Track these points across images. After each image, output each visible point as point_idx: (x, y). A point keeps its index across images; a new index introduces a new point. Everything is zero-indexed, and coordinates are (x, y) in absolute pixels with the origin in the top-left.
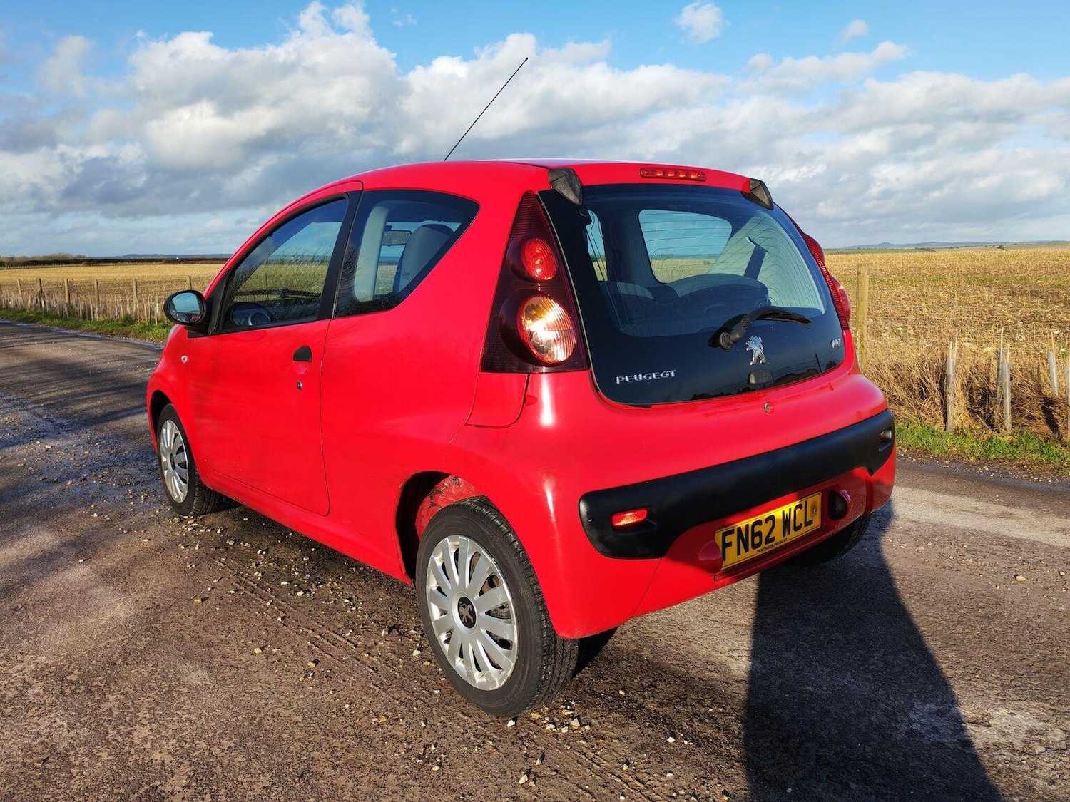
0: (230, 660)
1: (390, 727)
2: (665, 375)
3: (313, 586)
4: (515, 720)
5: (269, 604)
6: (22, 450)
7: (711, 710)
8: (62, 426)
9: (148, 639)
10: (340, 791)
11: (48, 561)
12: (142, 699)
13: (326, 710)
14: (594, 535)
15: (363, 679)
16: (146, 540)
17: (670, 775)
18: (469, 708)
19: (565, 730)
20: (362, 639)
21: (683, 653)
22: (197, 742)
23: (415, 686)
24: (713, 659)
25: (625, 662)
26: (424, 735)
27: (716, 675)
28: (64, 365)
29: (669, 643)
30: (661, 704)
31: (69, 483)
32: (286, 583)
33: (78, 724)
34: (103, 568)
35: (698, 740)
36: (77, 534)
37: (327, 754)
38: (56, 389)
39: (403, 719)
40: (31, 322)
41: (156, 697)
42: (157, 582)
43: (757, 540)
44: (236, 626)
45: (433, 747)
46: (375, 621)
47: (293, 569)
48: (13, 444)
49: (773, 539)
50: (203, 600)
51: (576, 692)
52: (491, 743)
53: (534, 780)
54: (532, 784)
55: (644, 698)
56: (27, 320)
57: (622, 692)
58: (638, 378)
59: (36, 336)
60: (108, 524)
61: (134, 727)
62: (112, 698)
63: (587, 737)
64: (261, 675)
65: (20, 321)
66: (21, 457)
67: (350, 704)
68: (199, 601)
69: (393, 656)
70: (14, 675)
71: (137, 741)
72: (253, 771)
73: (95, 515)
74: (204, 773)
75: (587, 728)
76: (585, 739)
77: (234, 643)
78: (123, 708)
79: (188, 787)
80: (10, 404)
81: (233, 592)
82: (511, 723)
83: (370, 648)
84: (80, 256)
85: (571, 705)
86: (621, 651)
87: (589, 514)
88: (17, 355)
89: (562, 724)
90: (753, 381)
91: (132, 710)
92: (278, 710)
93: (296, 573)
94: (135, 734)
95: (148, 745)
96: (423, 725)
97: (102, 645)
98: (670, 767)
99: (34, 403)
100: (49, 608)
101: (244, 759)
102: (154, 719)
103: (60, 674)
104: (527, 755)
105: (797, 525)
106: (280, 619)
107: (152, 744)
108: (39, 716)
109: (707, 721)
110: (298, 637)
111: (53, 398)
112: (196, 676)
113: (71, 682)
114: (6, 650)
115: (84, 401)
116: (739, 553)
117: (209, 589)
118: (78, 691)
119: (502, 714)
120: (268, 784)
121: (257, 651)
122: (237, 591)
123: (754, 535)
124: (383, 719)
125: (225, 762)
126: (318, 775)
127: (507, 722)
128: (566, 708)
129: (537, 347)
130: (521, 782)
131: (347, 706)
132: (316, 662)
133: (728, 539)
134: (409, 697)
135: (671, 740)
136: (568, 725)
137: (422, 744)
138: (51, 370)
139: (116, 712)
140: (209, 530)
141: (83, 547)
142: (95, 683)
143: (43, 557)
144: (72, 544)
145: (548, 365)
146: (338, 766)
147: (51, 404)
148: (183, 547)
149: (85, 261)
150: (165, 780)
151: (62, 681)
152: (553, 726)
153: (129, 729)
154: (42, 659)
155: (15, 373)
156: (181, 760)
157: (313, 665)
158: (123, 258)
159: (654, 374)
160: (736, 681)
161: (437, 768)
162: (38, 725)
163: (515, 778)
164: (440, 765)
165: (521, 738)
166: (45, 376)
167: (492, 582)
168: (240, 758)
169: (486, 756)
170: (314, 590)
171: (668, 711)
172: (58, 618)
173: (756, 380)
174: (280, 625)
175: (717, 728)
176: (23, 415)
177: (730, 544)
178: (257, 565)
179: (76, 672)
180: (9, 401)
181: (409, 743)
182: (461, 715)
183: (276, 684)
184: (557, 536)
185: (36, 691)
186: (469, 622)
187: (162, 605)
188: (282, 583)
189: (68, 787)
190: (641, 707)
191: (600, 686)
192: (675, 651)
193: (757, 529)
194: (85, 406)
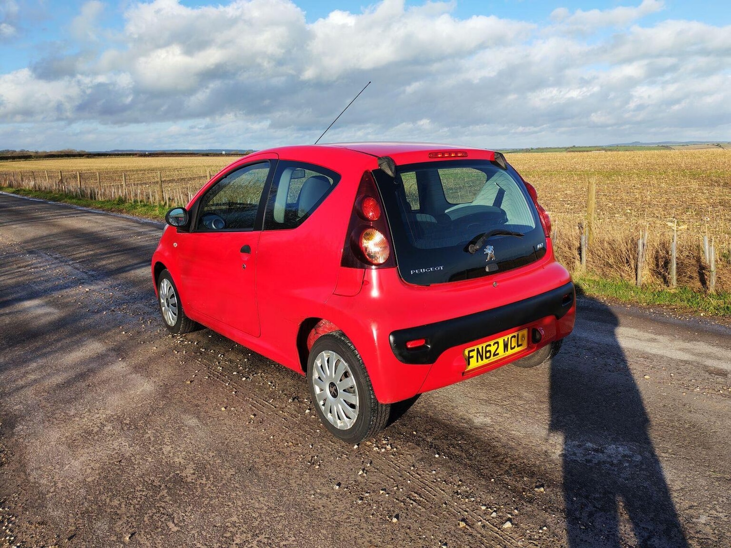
0: (209, 413)
1: (294, 447)
2: (437, 268)
3: (251, 375)
4: (358, 445)
5: (227, 384)
6: (72, 291)
7: (460, 442)
8: (93, 276)
9: (164, 402)
10: (270, 477)
11: (101, 359)
12: (165, 433)
13: (261, 439)
14: (397, 352)
15: (280, 424)
16: (155, 348)
17: (434, 472)
18: (334, 439)
19: (383, 450)
20: (279, 404)
21: (450, 414)
22: (196, 453)
23: (307, 428)
24: (465, 417)
25: (418, 418)
26: (312, 452)
27: (466, 425)
28: (87, 234)
29: (443, 408)
30: (435, 439)
31: (105, 313)
32: (236, 373)
33: (134, 444)
34: (133, 363)
35: (451, 456)
36: (115, 343)
37: (263, 460)
38: (84, 251)
39: (301, 444)
40: (57, 201)
41: (172, 432)
42: (165, 372)
43: (488, 355)
44: (211, 395)
45: (316, 457)
46: (285, 394)
47: (239, 366)
48: (66, 288)
49: (498, 354)
50: (191, 382)
51: (391, 432)
52: (345, 456)
53: (366, 473)
54: (365, 475)
55: (426, 436)
56: (54, 199)
57: (414, 433)
58: (423, 271)
59: (63, 212)
60: (132, 338)
61: (163, 446)
62: (149, 432)
63: (394, 454)
64: (226, 421)
65: (50, 200)
66: (72, 296)
67: (273, 436)
68: (189, 382)
69: (295, 413)
70: (95, 420)
71: (165, 453)
72: (225, 467)
73: (124, 333)
74: (201, 469)
75: (395, 449)
76: (393, 455)
77: (210, 405)
78: (156, 437)
79: (194, 474)
80: (57, 261)
81: (207, 378)
82: (356, 447)
83: (282, 408)
84: (82, 151)
85: (387, 438)
86: (417, 412)
87: (395, 341)
88: (54, 225)
89: (382, 448)
90: (487, 270)
91: (160, 438)
92: (235, 439)
93: (241, 368)
94: (164, 449)
95: (171, 455)
96: (311, 447)
97: (140, 405)
98: (434, 468)
99: (73, 260)
100: (107, 385)
101: (221, 462)
102: (172, 442)
103: (119, 419)
104: (363, 462)
105: (513, 346)
106: (234, 393)
107: (173, 454)
108: (113, 440)
109: (457, 447)
110: (244, 403)
111: (83, 257)
112: (192, 421)
113: (126, 424)
114: (88, 407)
115: (103, 259)
116: (477, 361)
117: (194, 376)
118: (131, 428)
119: (351, 442)
120: (234, 473)
121: (223, 409)
122: (209, 377)
123: (486, 352)
124: (291, 444)
125: (211, 463)
126: (258, 469)
127: (354, 446)
128: (385, 440)
129: (369, 255)
130: (359, 474)
131: (272, 437)
132: (255, 415)
133: (471, 354)
134: (304, 433)
135: (437, 456)
136: (385, 448)
137: (310, 456)
138: (77, 237)
139: (152, 439)
140: (190, 343)
141: (120, 352)
142: (139, 425)
143: (98, 357)
144: (113, 350)
145: (375, 265)
146: (268, 465)
147: (83, 261)
148: (176, 352)
149: (85, 155)
150: (182, 471)
151: (121, 423)
152: (377, 448)
153: (160, 447)
154: (109, 412)
155: (56, 239)
156: (189, 462)
157: (253, 416)
158: (110, 153)
159: (431, 269)
160: (476, 428)
161: (317, 467)
162: (113, 445)
163: (356, 472)
164: (319, 465)
165: (361, 454)
166: (75, 241)
167: (346, 375)
168: (219, 461)
169: (343, 462)
170: (251, 377)
171: (438, 442)
172: (113, 391)
173: (489, 270)
174: (234, 396)
175: (462, 451)
176: (68, 269)
177: (472, 357)
178: (219, 363)
179: (128, 419)
180: (56, 258)
181: (304, 455)
182: (330, 442)
183: (234, 426)
184: (378, 352)
185: (109, 428)
186: (335, 395)
187: (169, 384)
188: (234, 373)
189: (134, 474)
190: (424, 440)
191: (404, 430)
192: (445, 413)
193: (488, 349)
194: (104, 263)
